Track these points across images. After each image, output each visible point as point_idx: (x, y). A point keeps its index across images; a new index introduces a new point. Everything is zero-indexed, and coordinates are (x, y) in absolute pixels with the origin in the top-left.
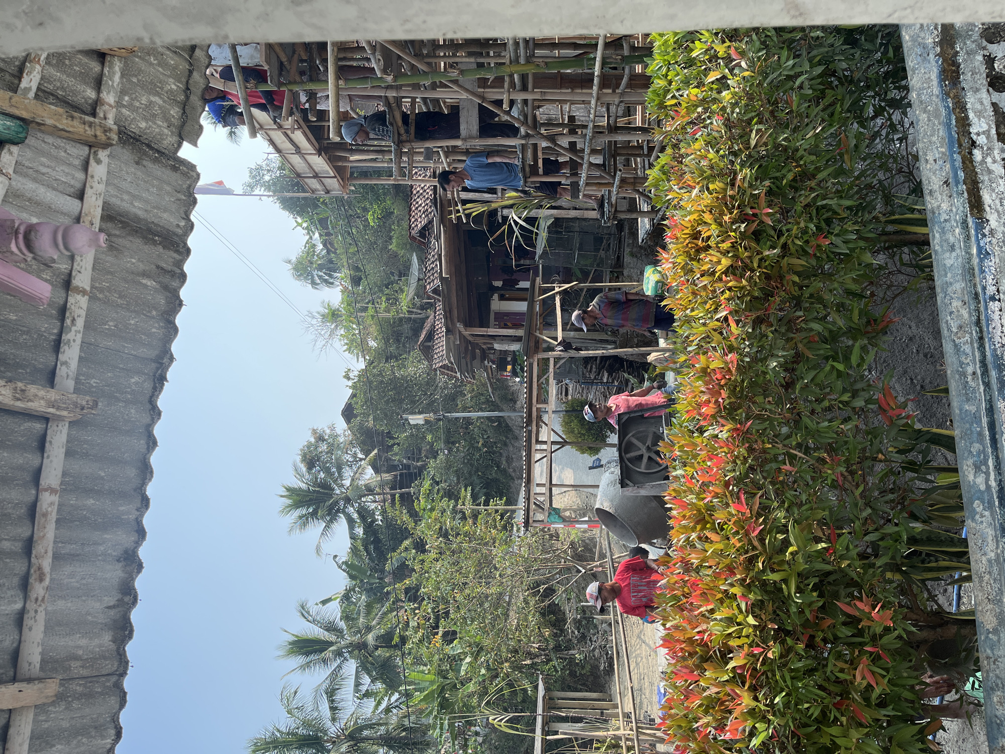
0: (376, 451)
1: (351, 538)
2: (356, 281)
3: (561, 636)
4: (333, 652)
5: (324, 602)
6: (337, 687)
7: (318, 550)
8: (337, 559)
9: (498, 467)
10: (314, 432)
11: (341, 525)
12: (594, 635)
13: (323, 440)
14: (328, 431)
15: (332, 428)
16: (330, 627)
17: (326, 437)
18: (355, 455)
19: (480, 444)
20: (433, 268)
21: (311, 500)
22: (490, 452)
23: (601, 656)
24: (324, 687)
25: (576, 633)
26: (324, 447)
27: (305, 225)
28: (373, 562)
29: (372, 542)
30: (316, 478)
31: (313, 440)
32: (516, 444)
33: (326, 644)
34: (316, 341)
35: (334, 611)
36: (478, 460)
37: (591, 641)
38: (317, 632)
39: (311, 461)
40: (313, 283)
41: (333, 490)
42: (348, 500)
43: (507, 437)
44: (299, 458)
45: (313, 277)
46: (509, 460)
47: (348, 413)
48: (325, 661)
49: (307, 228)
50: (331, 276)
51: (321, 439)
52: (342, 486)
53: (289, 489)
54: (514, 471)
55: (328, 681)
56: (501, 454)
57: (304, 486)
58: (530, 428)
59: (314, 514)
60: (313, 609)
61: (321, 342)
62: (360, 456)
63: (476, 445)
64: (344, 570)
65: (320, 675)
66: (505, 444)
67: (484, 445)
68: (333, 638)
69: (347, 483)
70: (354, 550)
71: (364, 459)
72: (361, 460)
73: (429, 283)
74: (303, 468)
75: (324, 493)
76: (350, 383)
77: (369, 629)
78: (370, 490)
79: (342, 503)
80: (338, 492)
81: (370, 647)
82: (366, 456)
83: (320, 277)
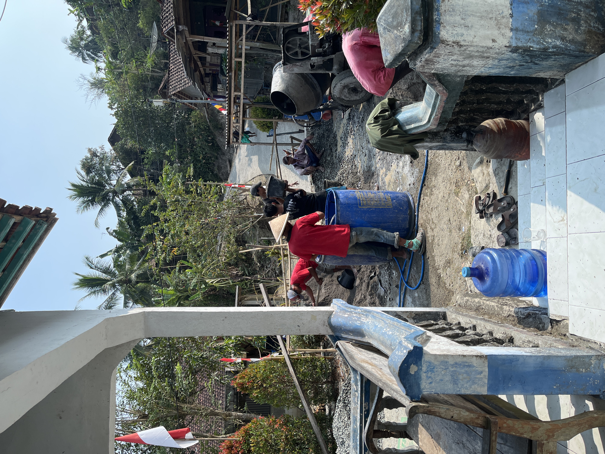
0: (133, 163)
1: (118, 216)
2: (115, 55)
3: (250, 267)
4: (109, 285)
5: (102, 256)
6: (113, 305)
7: (96, 224)
8: (109, 230)
9: (212, 172)
10: (90, 150)
11: (111, 209)
12: (268, 264)
13: (97, 156)
14: (99, 150)
15: (102, 148)
16: (106, 271)
17: (98, 155)
18: (118, 166)
19: (201, 158)
20: (167, 16)
21: (90, 192)
22: (207, 163)
23: (272, 275)
24: (103, 306)
25: (259, 264)
26: (96, 160)
27: (76, 12)
28: (133, 231)
29: (132, 219)
30: (93, 180)
31: (89, 156)
32: (224, 158)
33: (105, 281)
34: (88, 96)
35: (109, 261)
36: (199, 168)
37: (267, 268)
38: (97, 274)
39: (88, 167)
40: (84, 59)
41: (105, 186)
42: (115, 193)
43: (218, 154)
44: (79, 167)
45: (83, 55)
46: (219, 168)
47: (113, 139)
48: (104, 291)
49: (78, 15)
50: (96, 55)
51: (94, 154)
52: (111, 184)
53: (74, 185)
54: (223, 175)
55: (107, 302)
56: (214, 165)
57: (84, 184)
58: (230, 74)
59: (92, 202)
60: (95, 261)
61: (91, 97)
62: (122, 167)
63: (198, 158)
64: (114, 237)
65: (101, 299)
66: (217, 158)
67: (203, 159)
68: (109, 277)
69: (114, 182)
70: (121, 223)
71: (125, 169)
72: (123, 169)
73: (165, 27)
74: (83, 173)
75: (98, 188)
76: (113, 112)
77: (132, 272)
78: (129, 187)
79: (111, 194)
80: (108, 188)
81: (133, 282)
82: (126, 167)
83: (89, 55)
